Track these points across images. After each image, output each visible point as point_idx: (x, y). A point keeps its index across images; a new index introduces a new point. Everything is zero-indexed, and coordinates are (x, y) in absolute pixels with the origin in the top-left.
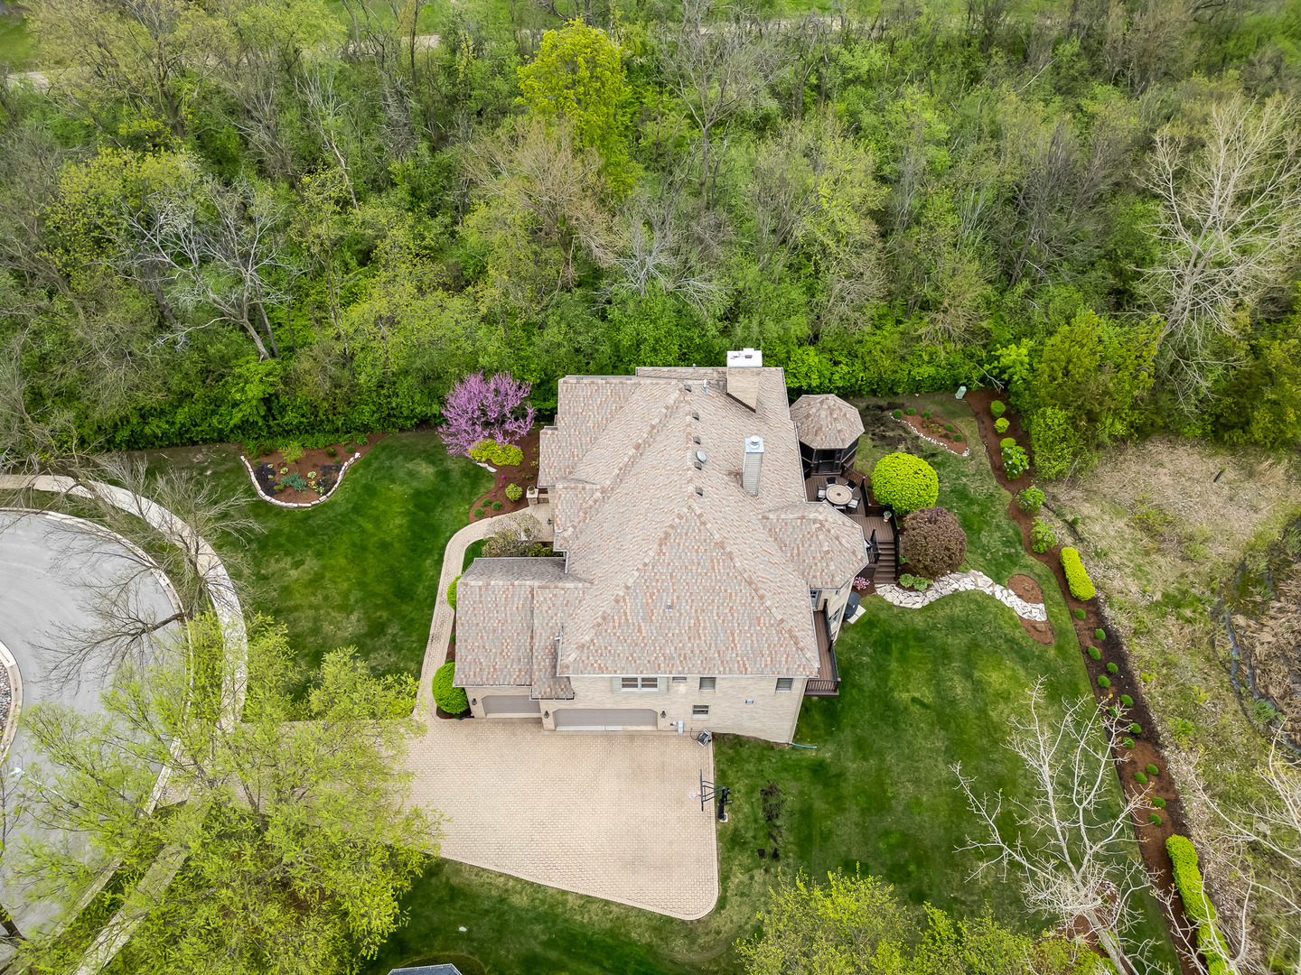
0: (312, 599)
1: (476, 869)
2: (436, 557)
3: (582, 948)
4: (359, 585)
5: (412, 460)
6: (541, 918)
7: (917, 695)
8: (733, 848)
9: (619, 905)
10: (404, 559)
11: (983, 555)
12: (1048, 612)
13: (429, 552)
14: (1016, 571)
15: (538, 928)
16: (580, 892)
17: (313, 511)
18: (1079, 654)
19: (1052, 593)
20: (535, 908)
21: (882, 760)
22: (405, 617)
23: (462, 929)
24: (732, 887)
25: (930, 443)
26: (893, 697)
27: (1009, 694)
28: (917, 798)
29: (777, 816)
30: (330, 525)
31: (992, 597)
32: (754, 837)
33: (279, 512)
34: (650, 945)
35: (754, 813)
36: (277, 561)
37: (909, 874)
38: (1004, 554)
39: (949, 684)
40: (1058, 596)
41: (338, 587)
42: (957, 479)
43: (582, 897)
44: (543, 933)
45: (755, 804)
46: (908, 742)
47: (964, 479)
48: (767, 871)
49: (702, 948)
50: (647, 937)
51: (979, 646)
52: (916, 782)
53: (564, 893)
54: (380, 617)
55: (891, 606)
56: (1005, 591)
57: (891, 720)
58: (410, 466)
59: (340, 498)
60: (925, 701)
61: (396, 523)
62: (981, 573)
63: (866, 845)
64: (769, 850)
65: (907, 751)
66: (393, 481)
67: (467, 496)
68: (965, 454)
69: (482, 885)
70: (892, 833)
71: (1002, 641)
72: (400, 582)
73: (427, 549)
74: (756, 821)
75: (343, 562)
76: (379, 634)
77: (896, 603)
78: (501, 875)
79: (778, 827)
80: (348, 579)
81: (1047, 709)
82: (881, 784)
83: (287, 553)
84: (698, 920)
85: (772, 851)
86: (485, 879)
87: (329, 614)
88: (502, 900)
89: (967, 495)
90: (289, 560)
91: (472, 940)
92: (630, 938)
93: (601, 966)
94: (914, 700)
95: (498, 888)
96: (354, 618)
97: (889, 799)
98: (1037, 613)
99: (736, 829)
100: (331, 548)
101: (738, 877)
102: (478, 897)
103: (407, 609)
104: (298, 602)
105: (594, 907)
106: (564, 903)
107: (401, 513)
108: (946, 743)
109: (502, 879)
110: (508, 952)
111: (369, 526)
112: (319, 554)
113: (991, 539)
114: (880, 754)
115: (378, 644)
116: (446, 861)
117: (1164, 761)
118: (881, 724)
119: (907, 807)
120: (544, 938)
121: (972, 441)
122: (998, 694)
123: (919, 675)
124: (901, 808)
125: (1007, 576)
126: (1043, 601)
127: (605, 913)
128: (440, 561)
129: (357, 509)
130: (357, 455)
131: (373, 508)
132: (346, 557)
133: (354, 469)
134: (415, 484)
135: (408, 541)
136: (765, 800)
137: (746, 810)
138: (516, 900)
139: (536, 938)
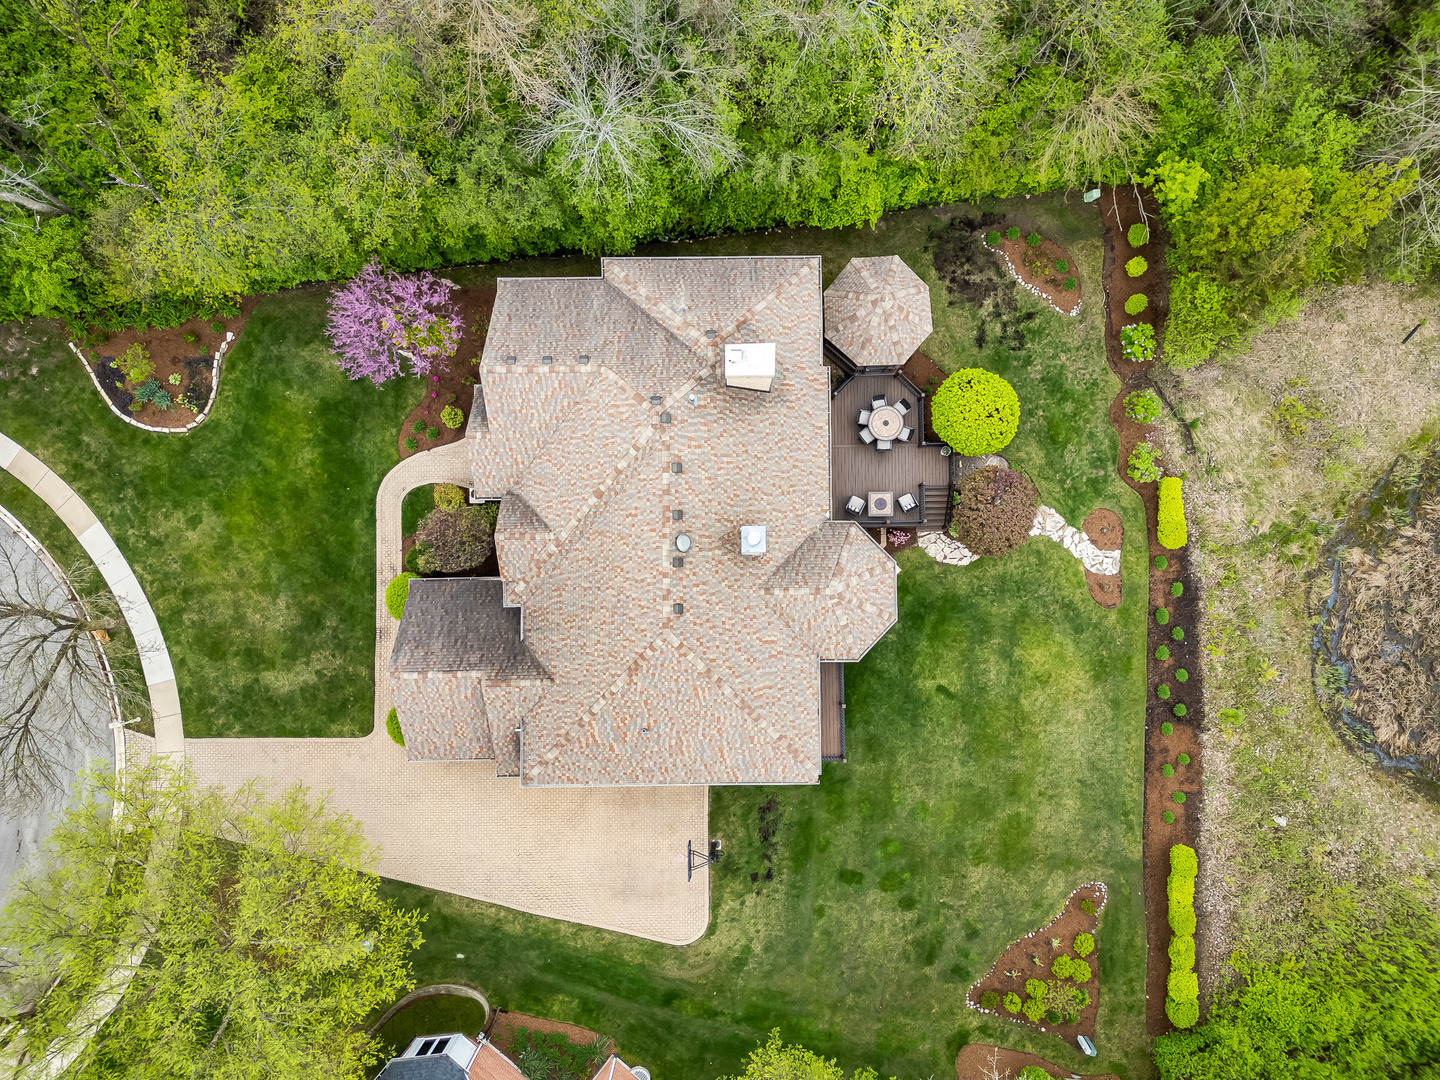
0: (225, 574)
1: (466, 901)
2: (366, 515)
3: (577, 970)
4: (277, 555)
5: (307, 343)
6: (534, 944)
7: (944, 682)
8: (725, 876)
9: (611, 932)
10: (325, 516)
11: (1062, 482)
12: (1124, 562)
13: (355, 505)
14: (1098, 504)
15: (533, 954)
16: (572, 920)
17: (193, 436)
18: (1144, 617)
19: (1134, 534)
20: (528, 935)
21: (893, 762)
22: (342, 604)
23: (460, 956)
24: (723, 913)
25: (1029, 294)
26: (915, 686)
27: (1050, 676)
28: (923, 803)
29: (774, 833)
30: (220, 461)
31: (1058, 546)
32: (748, 862)
33: (147, 439)
34: (642, 966)
35: (750, 837)
36: (167, 517)
37: (902, 882)
38: (1089, 480)
39: (983, 666)
40: (1140, 538)
41: (254, 558)
42: (1053, 358)
43: (574, 925)
44: (538, 958)
45: (751, 826)
46: (924, 740)
47: (1063, 357)
48: (758, 893)
49: (693, 967)
50: (639, 959)
51: (1028, 616)
52: (926, 785)
53: (556, 921)
54: (313, 603)
55: (933, 562)
56: (1077, 536)
57: (910, 714)
58: (305, 353)
59: (224, 415)
60: (952, 690)
61: (306, 458)
62: (1053, 511)
63: (864, 854)
64: (762, 871)
65: (921, 750)
66: (288, 384)
67: (391, 411)
68: (1073, 313)
69: (475, 915)
70: (892, 841)
71: (1057, 607)
72: (327, 554)
73: (353, 501)
74: (750, 845)
75: (250, 519)
76: (316, 626)
77: (939, 558)
78: (492, 905)
79: (772, 845)
80: (263, 546)
81: (1088, 692)
82: (888, 789)
83: (177, 505)
84: (688, 945)
85: (765, 872)
86: (476, 909)
87: (250, 597)
88: (495, 929)
89: (1061, 386)
90: (179, 514)
91: (470, 967)
92: (623, 960)
93: (596, 986)
94: (941, 689)
95: (490, 918)
96: (281, 602)
97: (895, 805)
98: (1107, 563)
99: (729, 856)
100: (230, 498)
101: (729, 905)
102: (472, 925)
103: (345, 592)
104: (209, 579)
105: (586, 934)
106: (557, 931)
107: (309, 440)
108: (967, 739)
109: (493, 910)
110: (506, 977)
111: (271, 463)
112: (217, 506)
113: (1077, 457)
114: (892, 755)
115: (318, 640)
116: (435, 892)
117: (1200, 745)
118: (897, 718)
119: (912, 813)
120: (540, 963)
121: (1088, 287)
122: (1037, 678)
123: (951, 656)
124: (904, 815)
125: (1084, 513)
126: (1121, 547)
127: (598, 940)
128: (372, 521)
129: (249, 434)
130: (230, 336)
131: (268, 432)
132: (252, 512)
133: (231, 364)
134: (318, 389)
135: (325, 487)
136: (762, 819)
137: (740, 835)
138: (509, 928)
139: (532, 963)
